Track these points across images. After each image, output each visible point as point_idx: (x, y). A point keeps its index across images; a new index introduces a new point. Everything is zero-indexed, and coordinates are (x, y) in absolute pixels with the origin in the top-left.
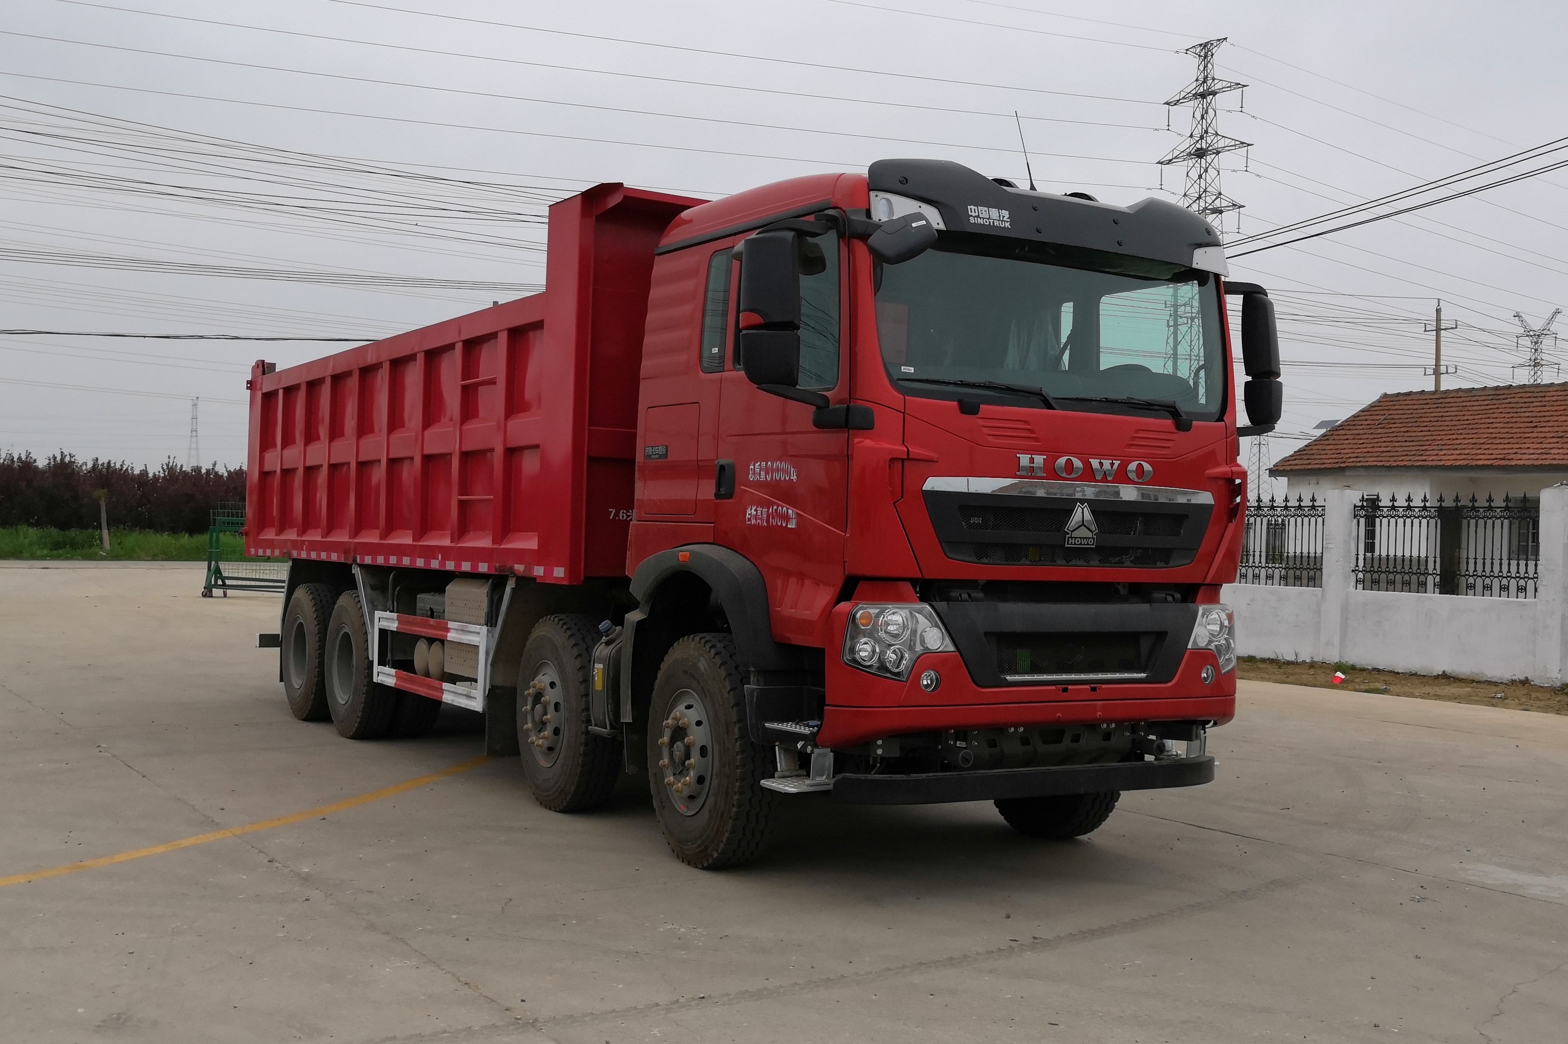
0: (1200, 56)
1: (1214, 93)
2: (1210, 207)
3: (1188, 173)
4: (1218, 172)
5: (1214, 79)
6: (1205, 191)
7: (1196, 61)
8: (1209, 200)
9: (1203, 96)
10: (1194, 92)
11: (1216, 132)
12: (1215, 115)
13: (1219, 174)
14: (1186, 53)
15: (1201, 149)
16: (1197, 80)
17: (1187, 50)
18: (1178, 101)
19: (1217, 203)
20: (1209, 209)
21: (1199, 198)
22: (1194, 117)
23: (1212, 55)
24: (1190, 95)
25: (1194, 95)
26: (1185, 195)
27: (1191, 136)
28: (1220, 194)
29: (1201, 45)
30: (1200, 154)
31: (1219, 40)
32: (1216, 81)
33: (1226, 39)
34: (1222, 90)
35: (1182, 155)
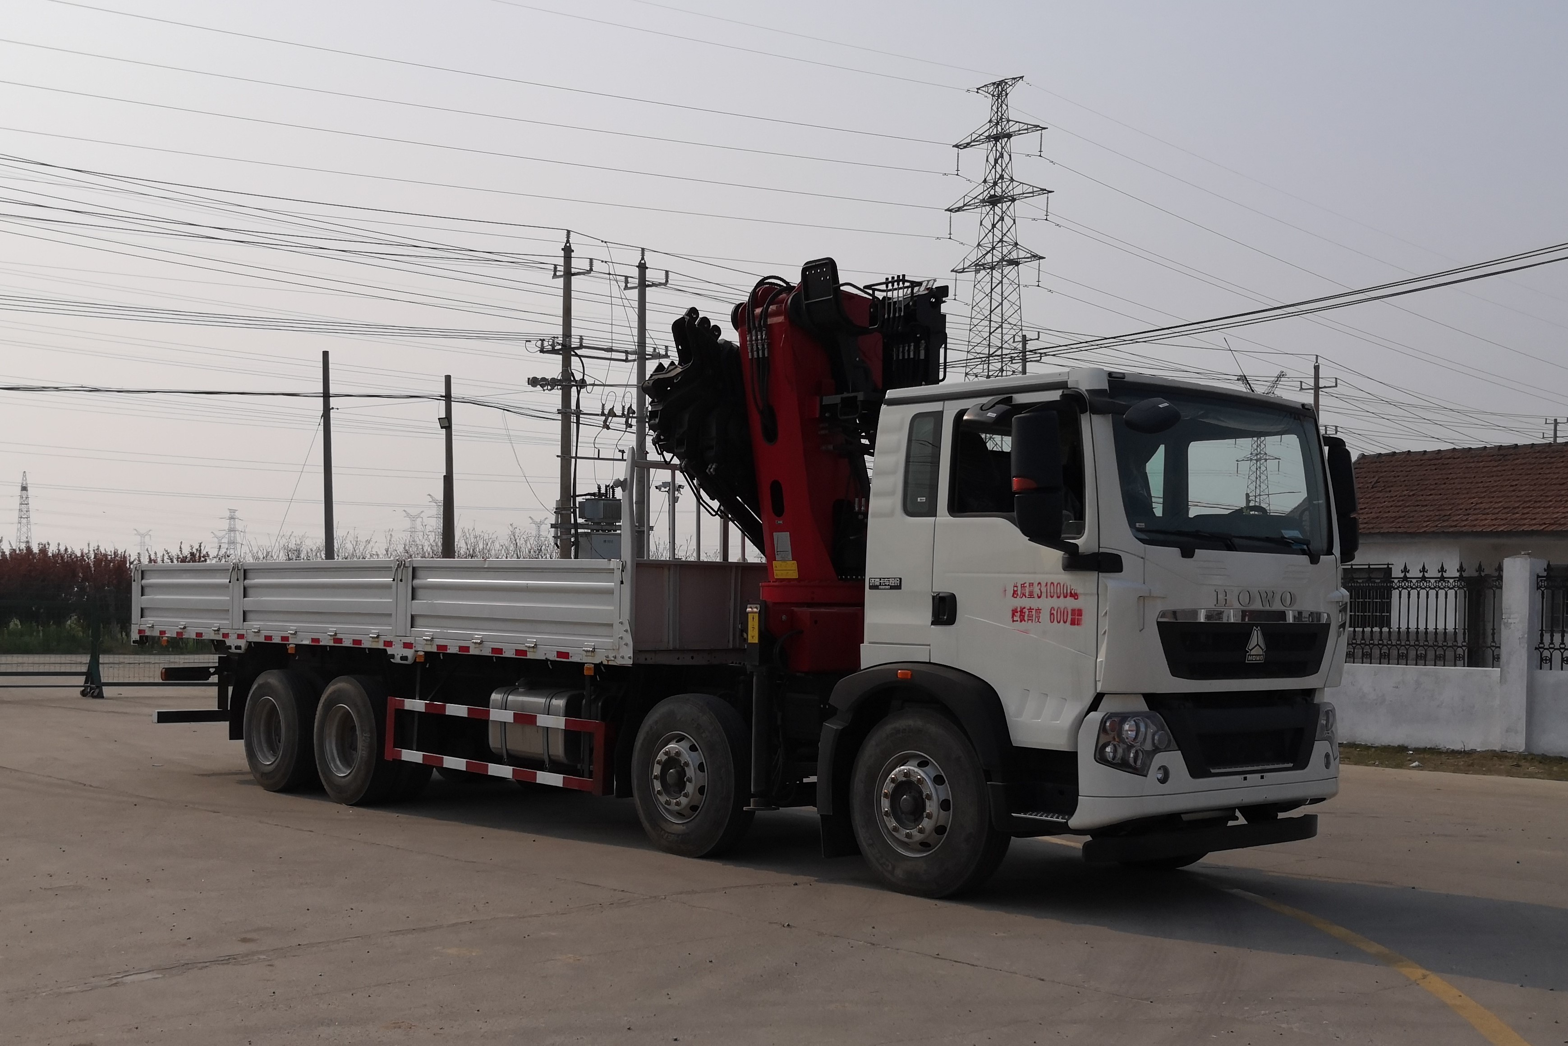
0: (993, 95)
1: (1009, 136)
2: (1006, 258)
3: (981, 222)
4: (1014, 220)
5: (1008, 121)
6: (1001, 241)
7: (989, 100)
8: (1005, 251)
9: (997, 138)
10: (987, 134)
11: (1012, 178)
12: (1010, 159)
13: (1014, 223)
14: (977, 92)
15: (995, 196)
16: (990, 121)
17: (978, 89)
18: (968, 144)
19: (1014, 255)
20: (1005, 261)
21: (993, 248)
22: (987, 161)
23: (1007, 94)
24: (982, 137)
25: (987, 137)
26: (979, 245)
27: (985, 181)
28: (1016, 244)
29: (994, 84)
30: (993, 201)
31: (1014, 79)
32: (1011, 123)
33: (1022, 77)
34: (1019, 132)
35: (973, 202)
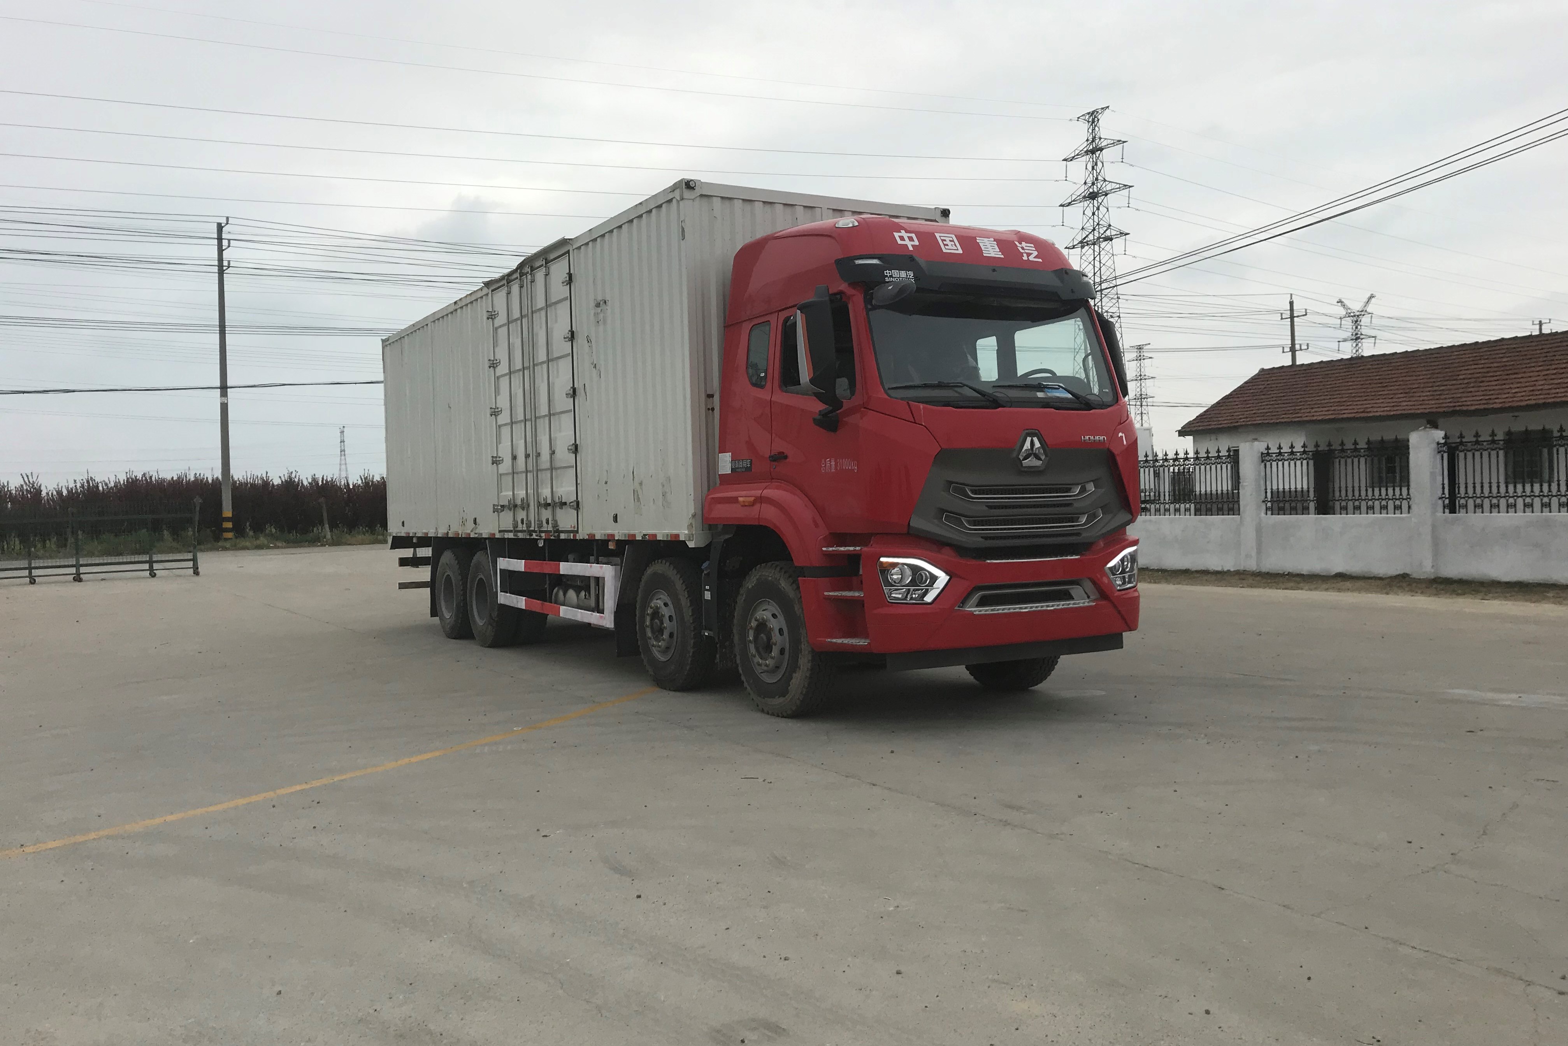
0: (1088, 122)
1: (1101, 149)
2: (1103, 236)
3: (1084, 212)
4: (1108, 209)
5: (1100, 138)
6: (1098, 224)
7: (1086, 125)
8: (1102, 231)
9: (1093, 152)
10: (1085, 149)
11: (1104, 179)
12: (1103, 166)
15: (1093, 192)
16: (1087, 140)
17: (1078, 118)
18: (1073, 157)
19: (1108, 233)
21: (1094, 230)
22: (1086, 169)
23: (1098, 120)
24: (1082, 152)
25: (1086, 152)
26: (1083, 228)
27: (1085, 183)
28: (1110, 225)
29: (1088, 113)
30: (1093, 196)
31: (1102, 108)
32: (1102, 140)
33: (1108, 107)
34: (1107, 147)
35: (1079, 198)
